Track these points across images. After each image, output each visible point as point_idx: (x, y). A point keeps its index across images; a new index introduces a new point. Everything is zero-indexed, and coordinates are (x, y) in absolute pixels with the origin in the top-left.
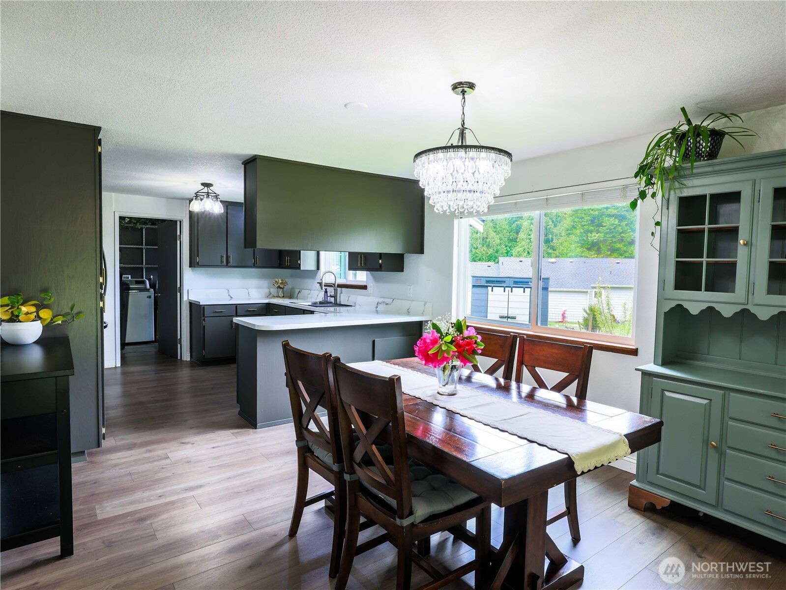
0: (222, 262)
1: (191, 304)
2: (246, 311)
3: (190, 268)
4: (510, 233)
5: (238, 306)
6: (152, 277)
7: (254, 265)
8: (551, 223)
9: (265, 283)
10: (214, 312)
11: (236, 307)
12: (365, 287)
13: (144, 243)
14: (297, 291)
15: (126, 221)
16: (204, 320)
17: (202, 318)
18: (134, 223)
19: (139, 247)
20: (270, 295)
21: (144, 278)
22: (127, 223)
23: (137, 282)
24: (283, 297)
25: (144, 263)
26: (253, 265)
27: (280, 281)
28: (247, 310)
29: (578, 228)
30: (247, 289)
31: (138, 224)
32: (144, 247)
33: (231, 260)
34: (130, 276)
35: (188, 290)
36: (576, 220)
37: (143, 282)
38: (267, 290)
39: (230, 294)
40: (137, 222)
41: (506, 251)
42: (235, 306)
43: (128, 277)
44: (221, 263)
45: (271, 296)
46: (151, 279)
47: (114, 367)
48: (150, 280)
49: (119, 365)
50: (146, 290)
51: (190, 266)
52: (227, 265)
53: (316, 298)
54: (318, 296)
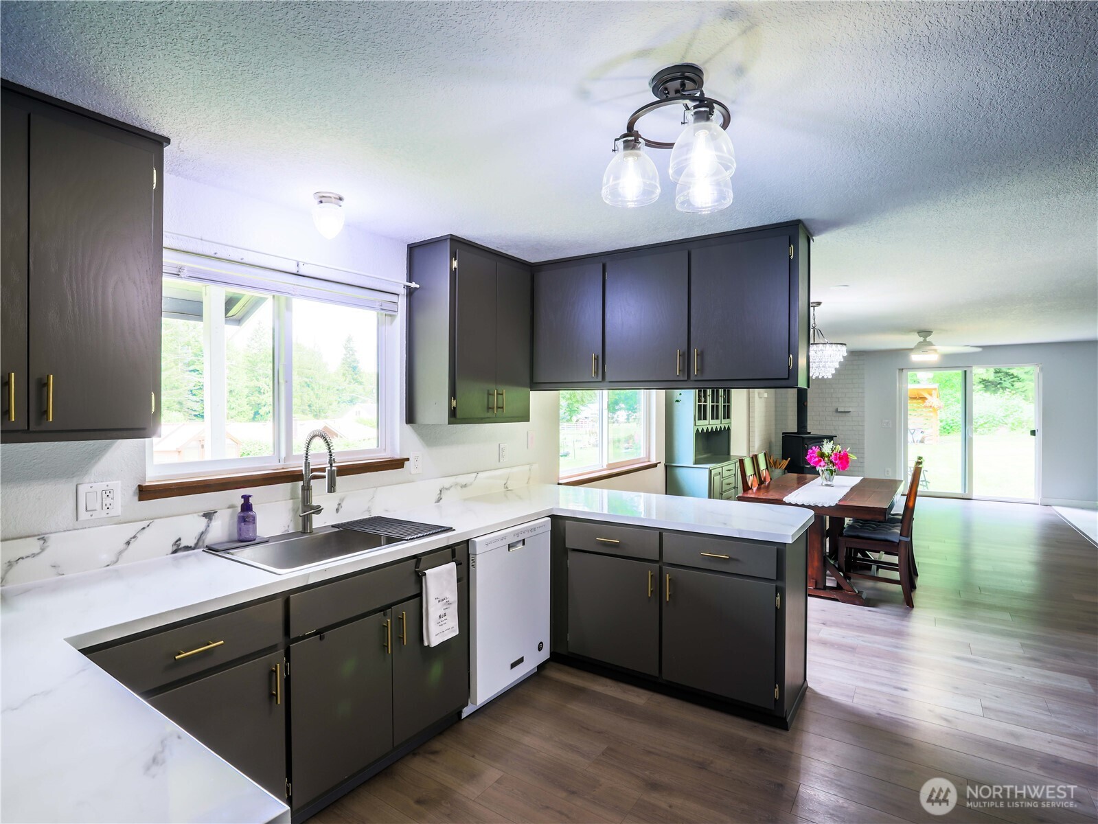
12: (398, 464)
53: (114, 559)
54: (128, 543)
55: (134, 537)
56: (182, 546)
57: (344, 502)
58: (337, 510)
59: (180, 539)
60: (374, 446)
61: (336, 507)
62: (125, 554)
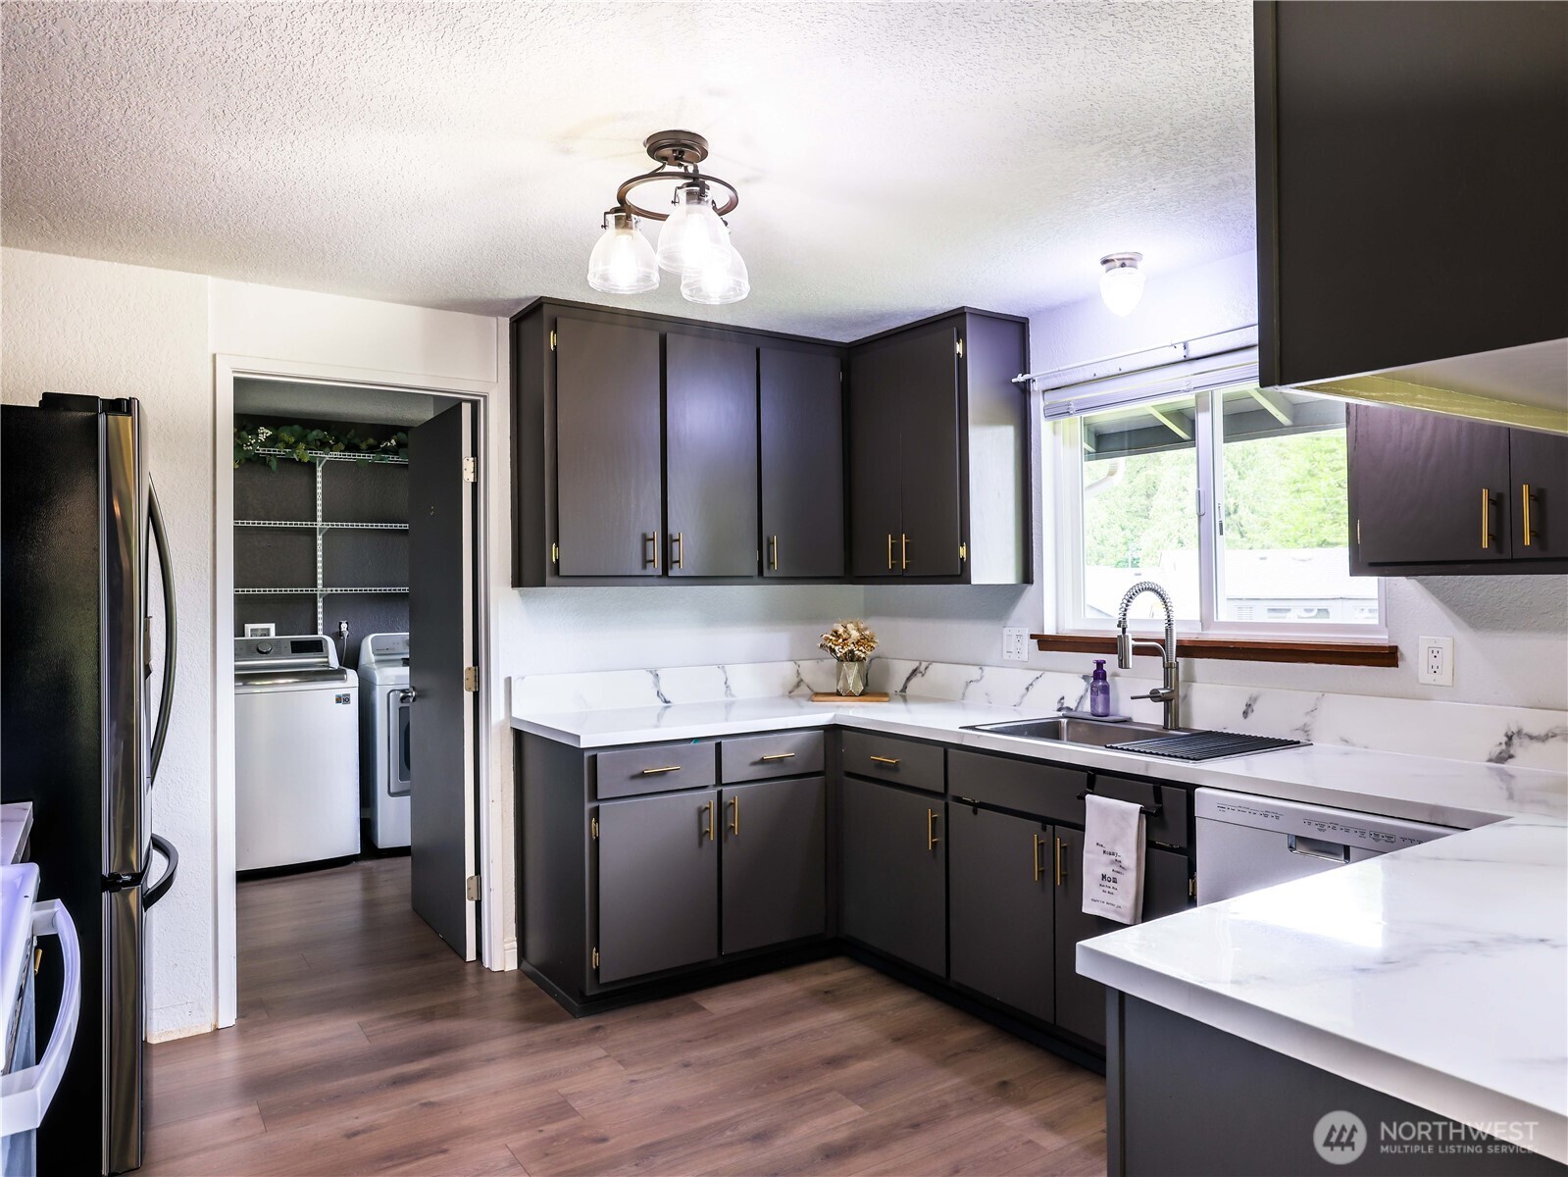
0: (646, 562)
1: (519, 736)
2: (755, 764)
3: (516, 591)
4: (1130, 497)
5: (723, 741)
6: (344, 626)
7: (761, 572)
8: (1231, 470)
9: (779, 640)
10: (634, 777)
11: (718, 746)
12: (1386, 657)
13: (319, 514)
14: (902, 669)
15: (262, 438)
16: (596, 813)
17: (588, 806)
18: (288, 446)
19: (299, 524)
20: (798, 685)
21: (320, 632)
22: (262, 445)
23: (299, 648)
24: (863, 694)
25: (320, 582)
26: (755, 572)
27: (855, 635)
28: (758, 758)
29: (1321, 474)
30: (722, 667)
31: (302, 446)
32: (319, 523)
33: (678, 551)
34: (272, 627)
35: (509, 681)
36: (1317, 456)
37: (317, 647)
38: (787, 670)
39: (663, 691)
40: (297, 442)
41: (1124, 540)
42: (713, 743)
43: (267, 632)
44: (644, 567)
45: (804, 689)
46: (340, 634)
47: (208, 1029)
48: (337, 636)
49: (228, 1017)
50: (326, 674)
51: (518, 581)
52: (666, 572)
53: (1018, 701)
54: (1027, 689)
55: (1031, 685)
56: (1065, 706)
57: (1258, 702)
58: (1245, 714)
59: (1063, 698)
60: (1374, 620)
61: (1244, 708)
62: (1025, 698)
